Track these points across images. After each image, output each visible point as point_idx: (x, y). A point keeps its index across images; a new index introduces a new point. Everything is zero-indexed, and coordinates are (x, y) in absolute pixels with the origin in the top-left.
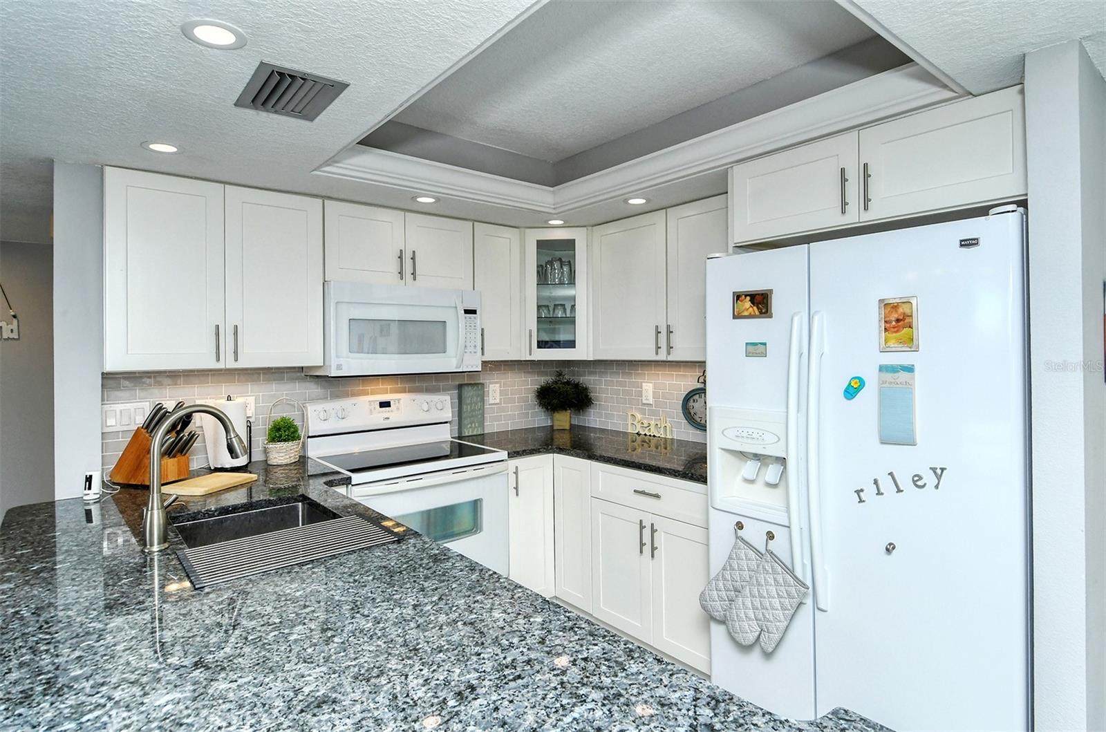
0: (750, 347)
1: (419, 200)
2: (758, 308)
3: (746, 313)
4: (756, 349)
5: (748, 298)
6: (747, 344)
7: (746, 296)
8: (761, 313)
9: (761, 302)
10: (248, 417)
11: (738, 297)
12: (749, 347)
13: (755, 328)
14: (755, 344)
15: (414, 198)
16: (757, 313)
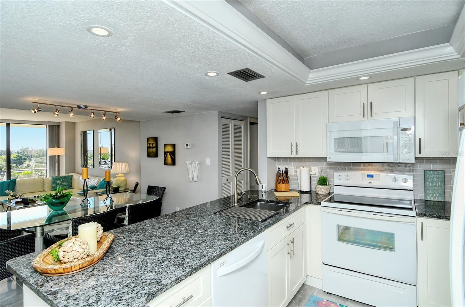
1: (360, 79)
10: (311, 175)
15: (358, 79)
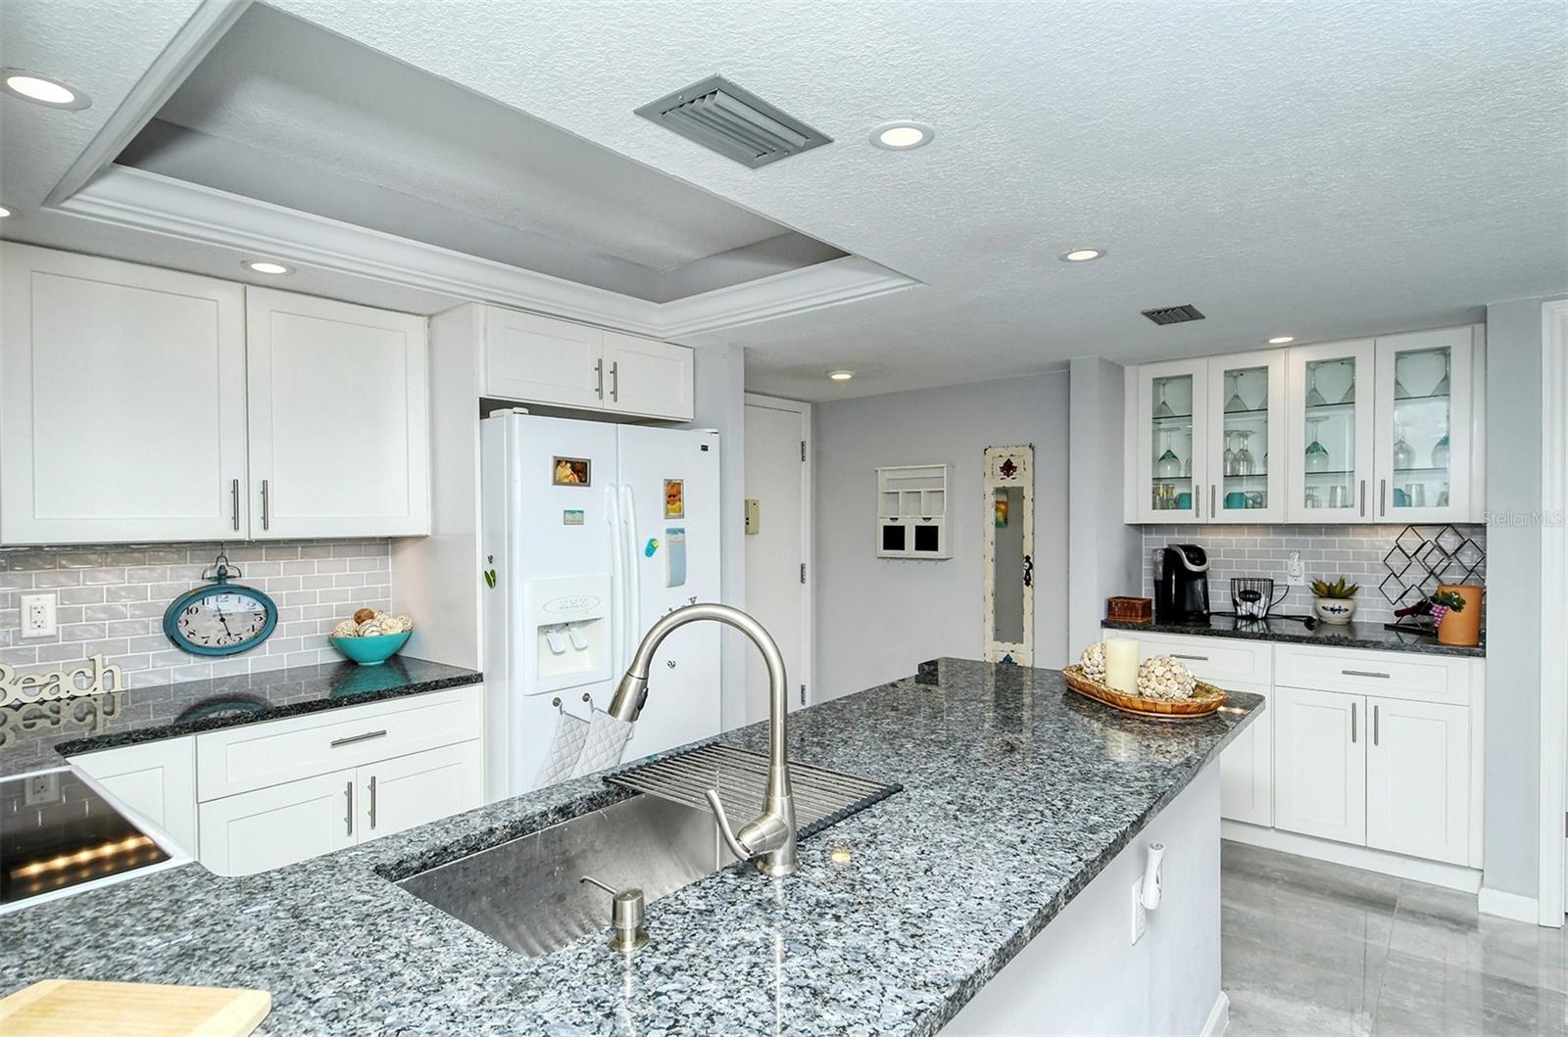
0: (569, 516)
2: (579, 476)
3: (567, 480)
4: (574, 517)
5: (569, 465)
6: (565, 512)
7: (567, 462)
8: (581, 481)
9: (580, 471)
11: (558, 462)
12: (567, 514)
13: (575, 496)
14: (573, 512)
16: (577, 481)
